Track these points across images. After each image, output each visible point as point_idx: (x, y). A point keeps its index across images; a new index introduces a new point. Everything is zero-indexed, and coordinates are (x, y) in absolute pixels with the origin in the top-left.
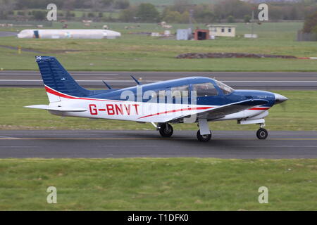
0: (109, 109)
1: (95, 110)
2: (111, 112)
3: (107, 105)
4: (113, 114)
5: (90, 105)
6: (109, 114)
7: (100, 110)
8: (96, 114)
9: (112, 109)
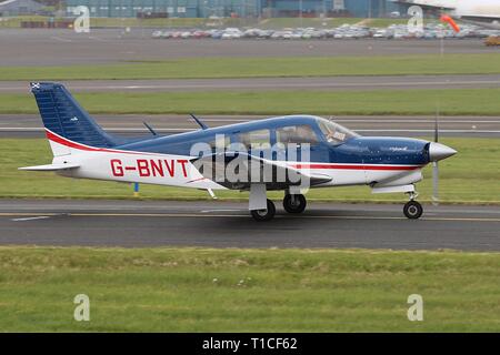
0: (141, 166)
1: (120, 168)
2: (144, 171)
3: (139, 161)
4: (148, 175)
5: (112, 161)
6: (142, 175)
7: (127, 168)
8: (122, 175)
9: (146, 167)
